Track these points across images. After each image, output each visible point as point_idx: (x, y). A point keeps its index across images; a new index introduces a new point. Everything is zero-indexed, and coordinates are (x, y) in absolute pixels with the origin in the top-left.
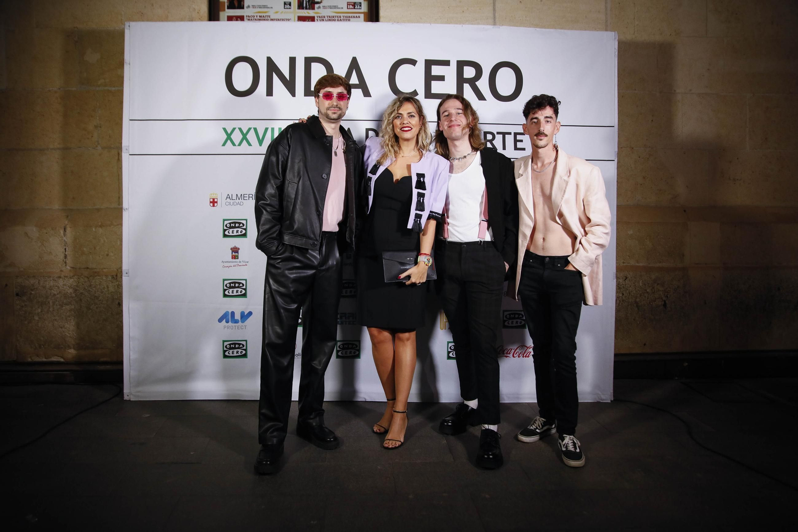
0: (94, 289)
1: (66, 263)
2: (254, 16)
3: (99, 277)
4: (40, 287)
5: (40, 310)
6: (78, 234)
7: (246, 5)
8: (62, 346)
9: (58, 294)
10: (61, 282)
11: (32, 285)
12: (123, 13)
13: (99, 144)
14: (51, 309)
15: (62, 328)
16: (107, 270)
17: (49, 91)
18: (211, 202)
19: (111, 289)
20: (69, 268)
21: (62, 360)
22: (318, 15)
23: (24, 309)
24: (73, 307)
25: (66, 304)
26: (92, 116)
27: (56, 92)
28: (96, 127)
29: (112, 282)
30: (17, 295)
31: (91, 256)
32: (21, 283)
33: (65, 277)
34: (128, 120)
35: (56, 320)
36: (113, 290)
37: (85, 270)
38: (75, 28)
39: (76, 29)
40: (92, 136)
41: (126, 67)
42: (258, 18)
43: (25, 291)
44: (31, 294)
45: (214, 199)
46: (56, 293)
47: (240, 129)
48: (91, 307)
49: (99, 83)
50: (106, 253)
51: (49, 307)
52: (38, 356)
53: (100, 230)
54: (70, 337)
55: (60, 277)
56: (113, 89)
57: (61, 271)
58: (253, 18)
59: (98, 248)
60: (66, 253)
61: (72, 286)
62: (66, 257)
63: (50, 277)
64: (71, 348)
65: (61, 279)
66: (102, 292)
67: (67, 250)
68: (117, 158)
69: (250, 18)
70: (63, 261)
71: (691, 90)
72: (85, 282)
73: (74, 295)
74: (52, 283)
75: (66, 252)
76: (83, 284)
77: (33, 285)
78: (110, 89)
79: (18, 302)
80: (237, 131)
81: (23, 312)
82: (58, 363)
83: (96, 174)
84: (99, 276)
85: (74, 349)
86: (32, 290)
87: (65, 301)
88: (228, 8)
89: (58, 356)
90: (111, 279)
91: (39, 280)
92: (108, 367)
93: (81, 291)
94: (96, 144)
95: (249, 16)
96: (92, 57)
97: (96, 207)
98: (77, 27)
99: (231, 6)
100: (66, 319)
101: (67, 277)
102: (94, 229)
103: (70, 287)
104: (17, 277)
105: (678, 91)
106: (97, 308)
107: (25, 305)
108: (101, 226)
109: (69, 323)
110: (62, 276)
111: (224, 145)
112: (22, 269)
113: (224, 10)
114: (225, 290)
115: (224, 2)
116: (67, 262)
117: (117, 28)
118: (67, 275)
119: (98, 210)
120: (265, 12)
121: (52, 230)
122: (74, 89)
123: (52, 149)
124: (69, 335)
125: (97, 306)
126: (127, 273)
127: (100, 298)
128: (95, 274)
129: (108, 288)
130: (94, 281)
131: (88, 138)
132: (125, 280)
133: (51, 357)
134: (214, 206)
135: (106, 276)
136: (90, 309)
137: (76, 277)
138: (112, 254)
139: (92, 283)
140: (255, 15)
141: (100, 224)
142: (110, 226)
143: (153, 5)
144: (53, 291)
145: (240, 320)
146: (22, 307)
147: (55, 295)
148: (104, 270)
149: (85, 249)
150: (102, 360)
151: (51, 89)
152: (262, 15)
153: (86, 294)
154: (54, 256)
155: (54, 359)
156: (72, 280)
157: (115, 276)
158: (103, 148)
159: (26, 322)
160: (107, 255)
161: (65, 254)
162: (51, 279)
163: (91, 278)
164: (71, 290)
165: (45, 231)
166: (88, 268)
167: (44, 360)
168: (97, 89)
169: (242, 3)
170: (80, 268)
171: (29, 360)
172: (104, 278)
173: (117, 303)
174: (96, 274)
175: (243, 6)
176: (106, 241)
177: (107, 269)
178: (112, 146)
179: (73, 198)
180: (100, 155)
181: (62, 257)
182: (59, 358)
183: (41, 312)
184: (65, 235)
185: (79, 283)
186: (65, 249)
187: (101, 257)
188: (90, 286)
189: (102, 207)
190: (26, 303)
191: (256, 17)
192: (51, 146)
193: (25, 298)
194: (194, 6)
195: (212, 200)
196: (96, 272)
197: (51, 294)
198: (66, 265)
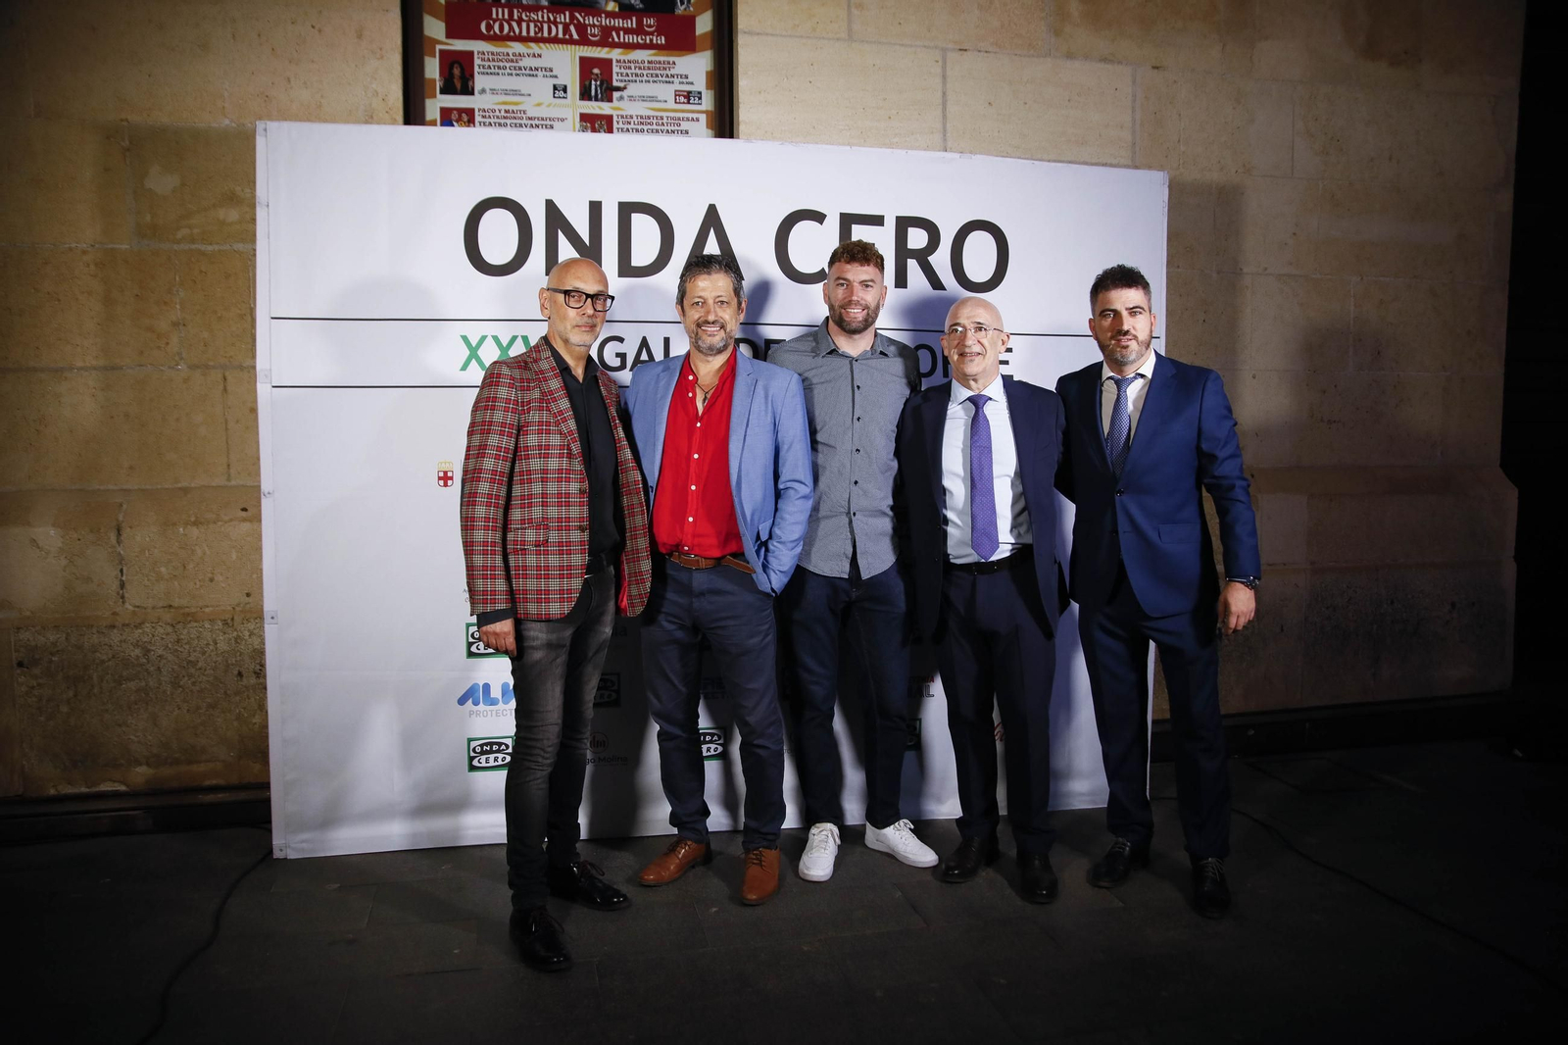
0: (187, 647)
1: (123, 597)
2: (494, 111)
3: (196, 624)
4: (70, 648)
5: (71, 694)
6: (147, 539)
7: (477, 88)
8: (122, 761)
9: (109, 660)
10: (115, 637)
11: (52, 643)
12: (226, 94)
13: (181, 359)
14: (96, 691)
15: (120, 725)
16: (211, 609)
17: (71, 249)
18: (440, 478)
19: (222, 646)
20: (130, 607)
21: (123, 788)
22: (620, 113)
23: (36, 692)
24: (143, 684)
25: (129, 679)
26: (165, 303)
27: (84, 252)
28: (175, 324)
29: (225, 633)
30: (20, 664)
31: (176, 583)
32: (28, 640)
33: (123, 625)
34: (268, 318)
35: (107, 710)
36: (226, 648)
37: (166, 609)
38: (122, 120)
39: (125, 123)
40: (167, 344)
41: (261, 214)
42: (503, 113)
43: (37, 656)
44: (51, 661)
45: (445, 473)
46: (104, 657)
47: (495, 338)
48: (182, 683)
49: (179, 235)
50: (210, 575)
51: (92, 686)
52: (69, 784)
53: (194, 532)
54: (139, 742)
55: (113, 627)
56: (210, 248)
57: (115, 614)
58: (491, 114)
59: (191, 566)
60: (124, 578)
61: (140, 643)
62: (122, 585)
63: (92, 626)
64: (141, 765)
65: (115, 631)
66: (204, 653)
67: (124, 571)
68: (221, 387)
69: (487, 114)
70: (118, 594)
71: (1266, 269)
72: (168, 634)
73: (145, 660)
74: (95, 639)
75: (122, 575)
76: (163, 639)
77: (54, 644)
78: (203, 247)
79: (22, 679)
80: (490, 341)
81: (34, 699)
82: (116, 795)
83: (178, 420)
84: (196, 622)
85: (148, 764)
86: (52, 654)
87: (125, 674)
88: (442, 92)
89: (114, 781)
90: (221, 627)
91: (68, 634)
92: (221, 796)
93: (160, 652)
94: (177, 358)
95: (484, 111)
96: (162, 182)
97: (180, 485)
98: (127, 120)
99: (448, 89)
100: (130, 708)
101: (128, 625)
102: (181, 529)
103: (136, 645)
104: (18, 629)
105: (1245, 270)
106: (194, 683)
107: (39, 685)
108: (196, 524)
109: (135, 715)
110: (117, 624)
111: (464, 368)
112: (28, 613)
113: (435, 96)
114: (470, 645)
115: (435, 80)
116: (126, 595)
117: (214, 125)
118: (127, 622)
119: (186, 491)
120: (516, 104)
121: (92, 531)
122: (125, 247)
123: (80, 369)
124: (136, 739)
125: (193, 680)
126: (272, 618)
127: (200, 665)
128: (187, 617)
129: (216, 644)
130: (186, 631)
131: (159, 348)
132: (270, 631)
133: (99, 784)
134: (446, 485)
135: (212, 621)
136: (180, 687)
137: (148, 625)
138: (221, 578)
139: (182, 637)
140: (496, 107)
141: (193, 519)
142: (215, 523)
143: (289, 80)
144: (98, 654)
145: (500, 698)
146: (33, 687)
147: (103, 662)
148: (207, 610)
149: (163, 569)
150: (207, 783)
151: (74, 245)
152: (510, 108)
153: (170, 657)
154: (98, 585)
155: (106, 787)
156: (140, 631)
157: (229, 621)
158: (192, 367)
159: (42, 719)
160: (211, 580)
161: (121, 580)
162: (94, 630)
163: (179, 626)
164: (138, 652)
165: (75, 536)
166: (171, 606)
167: (84, 790)
168: (175, 247)
169: (470, 83)
170: (153, 608)
171: (52, 792)
172: (207, 625)
173: (236, 672)
174: (189, 618)
175: (473, 89)
176: (208, 552)
177: (212, 606)
178: (211, 363)
179: (131, 468)
180: (186, 380)
181: (115, 585)
182: (116, 784)
183: (75, 696)
184: (119, 542)
185: (153, 636)
186: (121, 571)
187: (198, 583)
188: (178, 641)
189: (193, 485)
190: (41, 681)
191: (497, 113)
192: (80, 364)
193: (36, 671)
194: (374, 86)
195: (441, 474)
196: (188, 614)
197: (94, 661)
198: (123, 603)
